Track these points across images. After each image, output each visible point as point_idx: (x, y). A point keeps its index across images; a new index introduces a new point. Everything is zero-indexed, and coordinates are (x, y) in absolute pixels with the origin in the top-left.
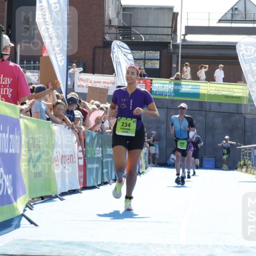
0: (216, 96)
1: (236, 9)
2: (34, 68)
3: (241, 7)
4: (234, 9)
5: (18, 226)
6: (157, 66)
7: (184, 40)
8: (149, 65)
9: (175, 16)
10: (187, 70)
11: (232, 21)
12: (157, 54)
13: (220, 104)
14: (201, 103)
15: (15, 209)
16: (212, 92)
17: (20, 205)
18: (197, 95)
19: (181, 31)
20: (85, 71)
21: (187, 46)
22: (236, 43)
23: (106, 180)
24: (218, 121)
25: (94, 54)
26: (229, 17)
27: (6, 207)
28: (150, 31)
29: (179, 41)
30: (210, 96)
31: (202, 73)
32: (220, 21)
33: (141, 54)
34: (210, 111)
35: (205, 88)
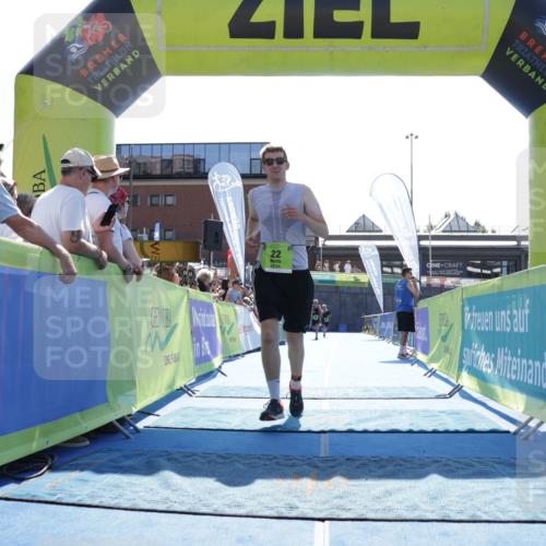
0: (346, 282)
1: (359, 223)
2: (223, 266)
3: (361, 222)
4: (357, 223)
5: (215, 376)
7: (324, 245)
10: (327, 265)
11: (355, 231)
13: (349, 288)
14: (337, 287)
15: (213, 365)
16: (344, 279)
17: (217, 361)
18: (334, 282)
21: (326, 248)
22: (359, 246)
24: (348, 299)
26: (354, 229)
27: (207, 364)
29: (320, 245)
30: (342, 282)
31: (337, 266)
32: (348, 231)
34: (343, 292)
35: (339, 277)
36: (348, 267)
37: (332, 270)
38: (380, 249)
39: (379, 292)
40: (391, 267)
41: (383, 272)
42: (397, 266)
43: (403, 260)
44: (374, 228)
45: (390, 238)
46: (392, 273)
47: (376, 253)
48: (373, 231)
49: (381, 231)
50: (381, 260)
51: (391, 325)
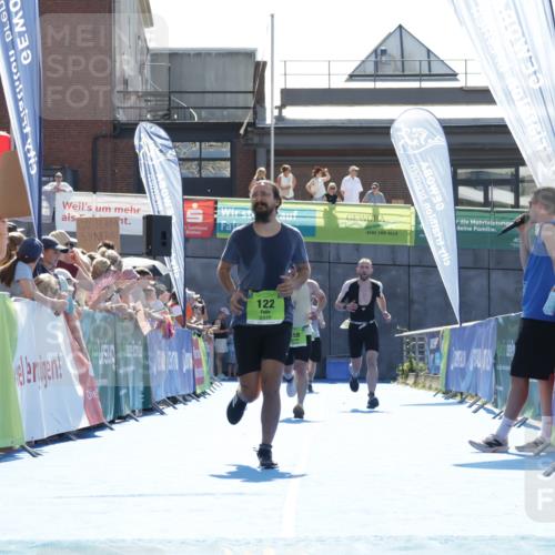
1: (384, 52)
3: (394, 48)
4: (379, 52)
6: (227, 173)
7: (280, 118)
8: (210, 171)
9: (259, 68)
10: (287, 180)
11: (375, 77)
12: (225, 149)
13: (357, 247)
14: (319, 247)
16: (341, 223)
18: (310, 230)
19: (272, 98)
20: (77, 187)
21: (285, 129)
22: (392, 121)
23: (127, 411)
25: (94, 151)
26: (370, 69)
28: (209, 100)
29: (269, 120)
31: (318, 185)
32: (352, 77)
33: (192, 149)
34: (338, 262)
36: (352, 185)
37: (303, 194)
38: (451, 129)
39: (445, 258)
40: (484, 184)
41: (458, 201)
42: (500, 183)
43: (521, 162)
44: (432, 66)
45: (482, 96)
46: (487, 202)
47: (440, 141)
48: (431, 76)
49: (453, 76)
50: (455, 164)
51: (482, 359)
